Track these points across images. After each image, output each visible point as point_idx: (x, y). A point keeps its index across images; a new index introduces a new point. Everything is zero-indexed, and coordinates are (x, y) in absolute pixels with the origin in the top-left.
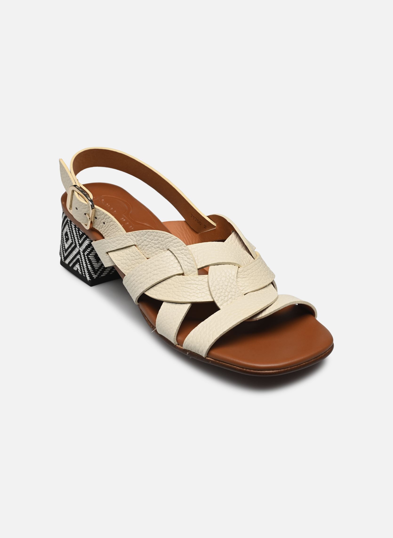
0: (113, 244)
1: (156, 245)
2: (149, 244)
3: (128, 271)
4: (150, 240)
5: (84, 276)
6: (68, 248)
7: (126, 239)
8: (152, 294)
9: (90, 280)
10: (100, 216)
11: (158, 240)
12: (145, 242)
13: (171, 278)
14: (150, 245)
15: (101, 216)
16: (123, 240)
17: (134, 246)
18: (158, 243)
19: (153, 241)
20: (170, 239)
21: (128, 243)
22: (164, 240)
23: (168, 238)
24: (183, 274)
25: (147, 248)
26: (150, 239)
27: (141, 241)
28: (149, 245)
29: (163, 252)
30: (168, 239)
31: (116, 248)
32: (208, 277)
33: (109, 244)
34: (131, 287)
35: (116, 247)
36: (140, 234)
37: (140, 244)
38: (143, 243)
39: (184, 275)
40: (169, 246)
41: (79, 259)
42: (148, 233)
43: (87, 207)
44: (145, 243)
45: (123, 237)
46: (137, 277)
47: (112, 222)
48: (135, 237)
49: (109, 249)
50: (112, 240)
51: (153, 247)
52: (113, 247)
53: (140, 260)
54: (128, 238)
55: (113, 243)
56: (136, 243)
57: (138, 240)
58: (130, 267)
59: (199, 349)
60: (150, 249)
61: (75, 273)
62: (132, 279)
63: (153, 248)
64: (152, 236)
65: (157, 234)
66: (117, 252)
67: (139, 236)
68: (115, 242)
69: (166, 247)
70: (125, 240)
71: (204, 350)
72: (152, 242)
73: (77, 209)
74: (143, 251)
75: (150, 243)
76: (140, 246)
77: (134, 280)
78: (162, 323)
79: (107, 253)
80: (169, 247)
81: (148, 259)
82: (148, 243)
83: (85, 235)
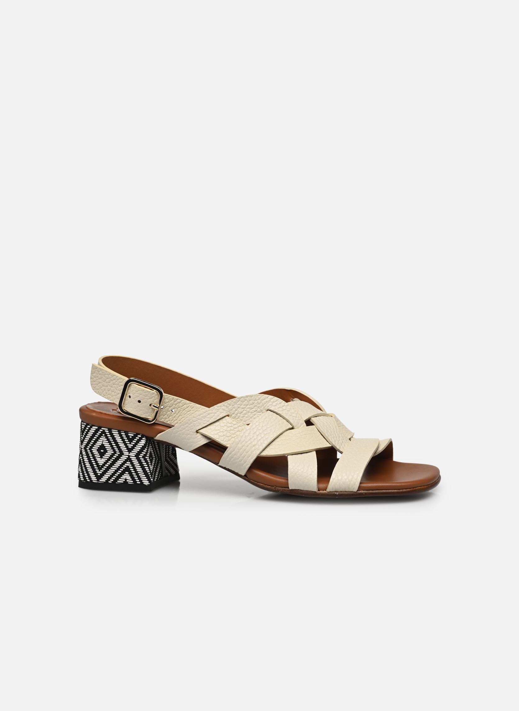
0: (204, 420)
1: (252, 409)
2: (244, 410)
3: (230, 442)
4: (244, 406)
5: (139, 485)
6: (104, 465)
7: (217, 411)
8: (271, 452)
9: (149, 484)
10: (168, 403)
11: (253, 404)
12: (238, 409)
13: (283, 434)
14: (246, 411)
15: (170, 403)
16: (216, 412)
17: (227, 417)
18: (255, 407)
19: (248, 406)
20: (267, 399)
21: (221, 415)
22: (261, 402)
23: (265, 399)
24: (292, 428)
25: (243, 415)
26: (244, 405)
27: (234, 409)
28: (244, 412)
29: (262, 415)
30: (264, 401)
31: (208, 423)
32: (316, 427)
33: (199, 420)
34: (241, 455)
35: (208, 421)
36: (232, 403)
37: (234, 413)
38: (237, 411)
39: (294, 429)
40: (268, 407)
41: (128, 467)
42: (241, 400)
43: (154, 395)
44: (240, 410)
45: (214, 409)
46: (246, 442)
47: (185, 405)
48: (227, 407)
49: (199, 426)
50: (202, 415)
51: (249, 412)
52: (205, 422)
53: (240, 427)
54: (220, 410)
55: (204, 418)
56: (229, 413)
57: (231, 409)
58: (230, 437)
59: (350, 484)
60: (246, 415)
62: (240, 446)
63: (250, 414)
64: (246, 401)
65: (252, 398)
66: (209, 427)
67: (231, 405)
68: (205, 416)
69: (264, 408)
70: (217, 412)
71: (356, 483)
72: (247, 407)
73: (139, 402)
74: (239, 419)
75: (246, 409)
76: (233, 415)
77: (243, 447)
79: (197, 432)
80: (269, 408)
81: (248, 425)
82: (243, 409)
83: (139, 435)
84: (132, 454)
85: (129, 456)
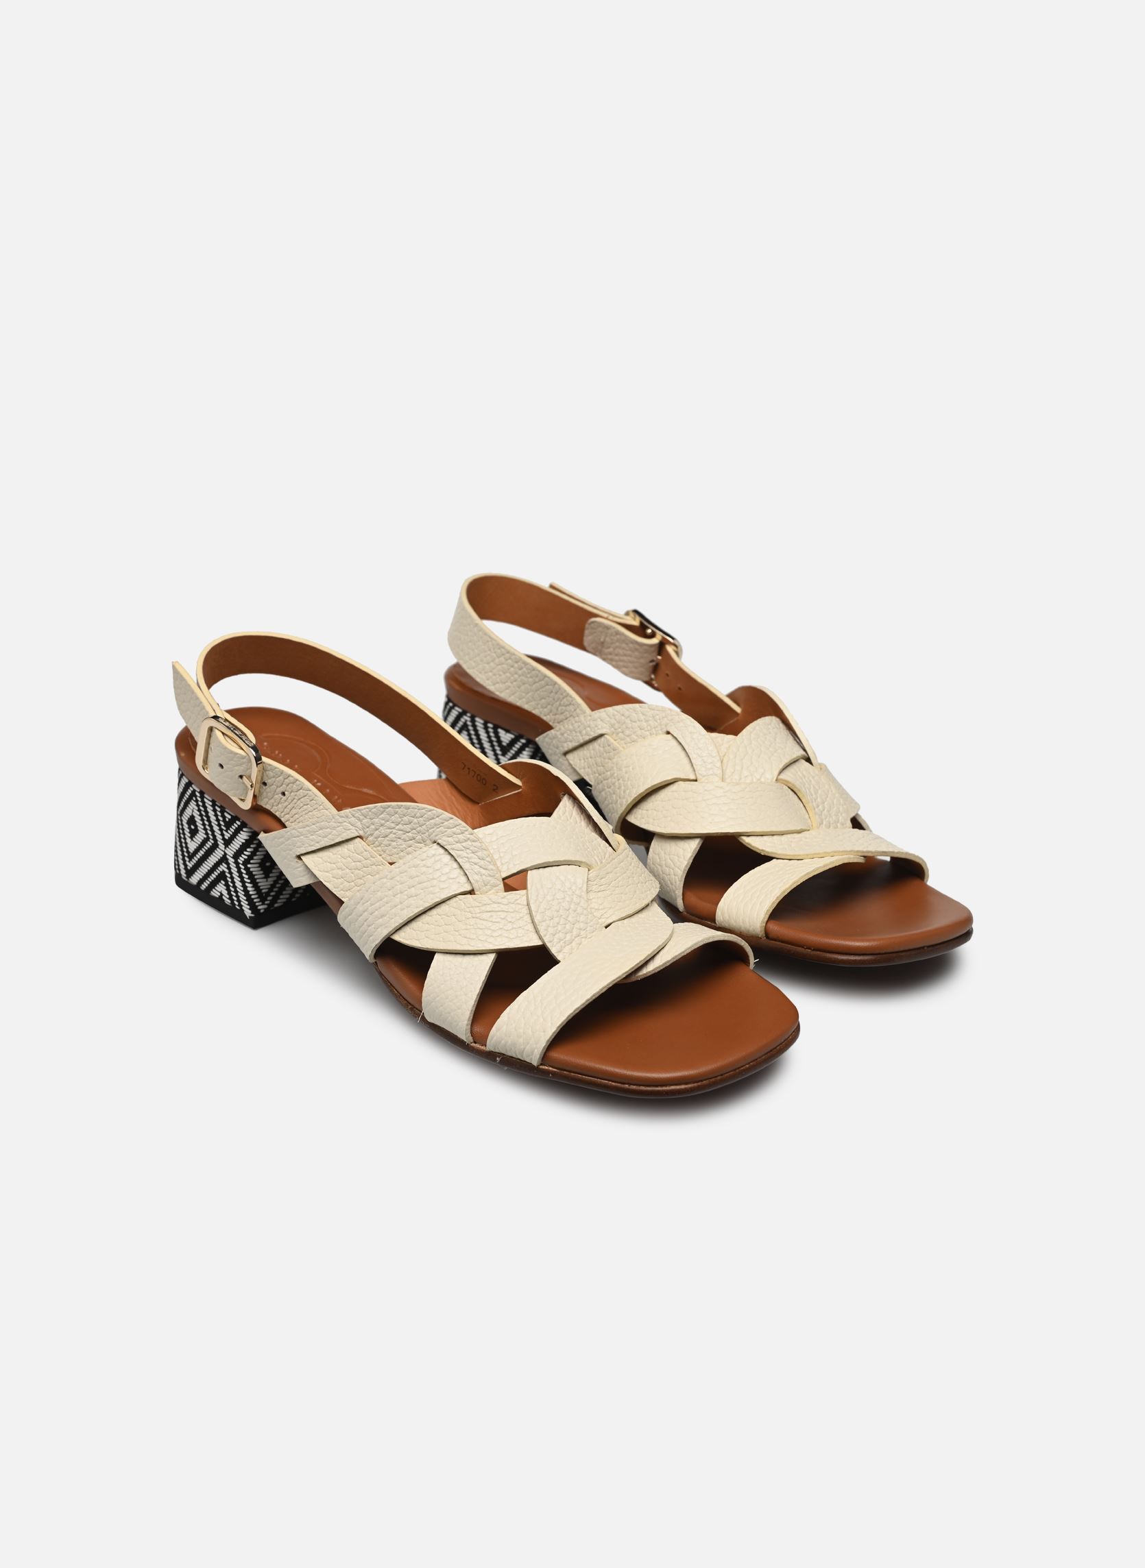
0: (311, 837)
1: (407, 834)
2: (391, 833)
3: (348, 894)
4: (393, 825)
5: (238, 907)
6: (197, 851)
7: (339, 824)
8: (410, 938)
9: (253, 915)
10: (274, 779)
11: (410, 823)
12: (381, 828)
13: (448, 902)
14: (394, 834)
15: (277, 779)
16: (334, 827)
17: (358, 839)
18: (412, 829)
19: (400, 826)
20: (437, 819)
21: (345, 834)
22: (424, 822)
23: (433, 818)
24: (471, 892)
25: (388, 842)
26: (393, 822)
27: (373, 827)
28: (392, 836)
29: (425, 849)
30: (431, 821)
31: (318, 846)
32: (527, 894)
33: (302, 837)
34: (360, 927)
35: (318, 843)
36: (370, 813)
37: (372, 835)
38: (377, 831)
39: (474, 894)
40: (436, 836)
41: (223, 872)
42: (387, 810)
43: (244, 760)
44: (383, 830)
45: (333, 820)
46: (372, 905)
47: (301, 791)
48: (360, 820)
49: (302, 848)
50: (308, 828)
51: (399, 838)
52: (313, 843)
53: (374, 867)
54: (345, 823)
55: (312, 835)
56: (361, 833)
57: (367, 825)
58: (353, 883)
59: (524, 1049)
60: (395, 843)
61: (217, 904)
62: (360, 908)
63: (400, 841)
64: (397, 815)
65: (409, 811)
66: (320, 854)
67: (368, 817)
68: (315, 832)
69: (430, 836)
70: (338, 827)
71: (536, 1050)
72: (397, 827)
73: (221, 766)
74: (379, 848)
75: (394, 831)
76: (371, 838)
77: (364, 912)
78: (438, 999)
79: (299, 857)
80: (437, 838)
81: (391, 864)
82: (389, 831)
83: (239, 820)
84: (230, 852)
85: (225, 854)
